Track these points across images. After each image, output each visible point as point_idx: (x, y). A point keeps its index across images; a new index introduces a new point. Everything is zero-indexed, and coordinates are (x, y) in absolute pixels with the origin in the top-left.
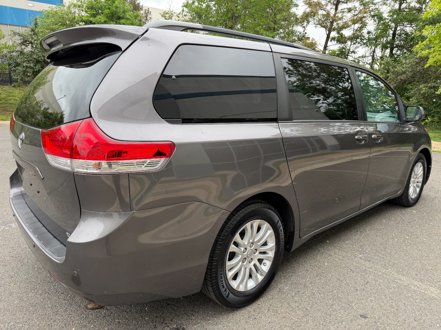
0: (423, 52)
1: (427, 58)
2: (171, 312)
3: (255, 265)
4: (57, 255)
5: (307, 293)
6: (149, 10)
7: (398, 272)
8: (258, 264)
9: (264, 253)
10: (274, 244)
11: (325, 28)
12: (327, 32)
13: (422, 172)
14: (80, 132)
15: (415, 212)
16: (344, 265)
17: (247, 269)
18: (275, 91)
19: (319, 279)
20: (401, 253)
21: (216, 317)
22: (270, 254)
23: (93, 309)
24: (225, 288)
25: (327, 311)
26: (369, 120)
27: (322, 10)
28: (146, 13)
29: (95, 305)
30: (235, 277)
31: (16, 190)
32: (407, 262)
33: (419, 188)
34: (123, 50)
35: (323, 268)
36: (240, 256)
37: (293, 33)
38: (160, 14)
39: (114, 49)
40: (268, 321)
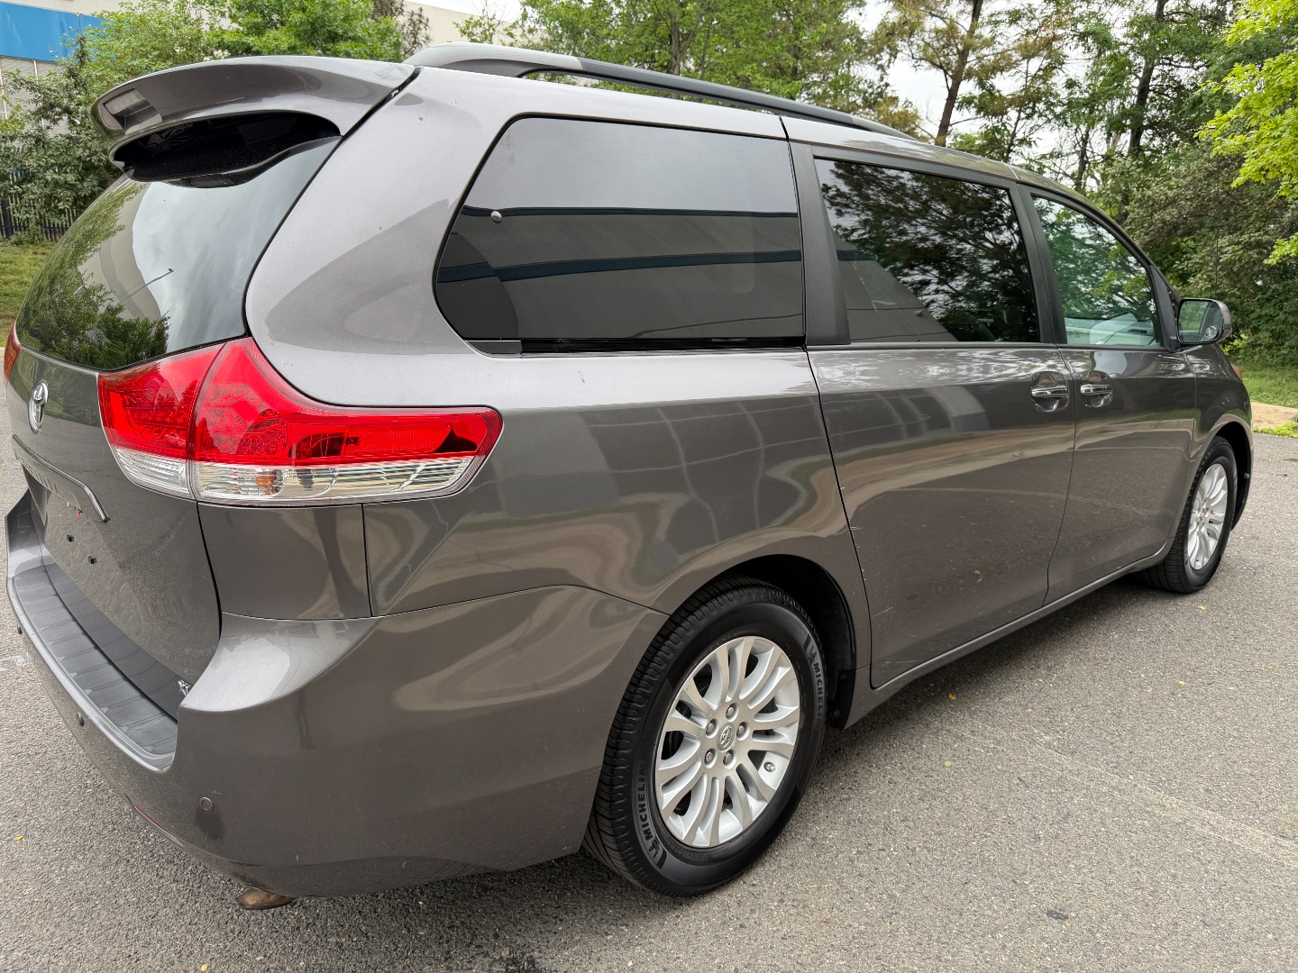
0: (1228, 142)
1: (1239, 159)
2: (494, 913)
3: (740, 770)
4: (151, 748)
5: (892, 849)
6: (424, 14)
7: (1156, 785)
8: (749, 766)
9: (768, 733)
10: (797, 707)
11: (942, 71)
12: (950, 82)
13: (1224, 493)
14: (216, 380)
15: (1204, 608)
16: (999, 767)
17: (717, 782)
18: (796, 256)
19: (927, 809)
20: (1164, 728)
21: (627, 925)
22: (786, 735)
23: (260, 907)
24: (652, 839)
25: (952, 900)
26: (1071, 341)
27: (933, 15)
28: (414, 23)
29: (269, 896)
30: (682, 807)
31: (25, 556)
32: (1183, 754)
33: (1215, 538)
34: (343, 133)
35: (938, 776)
36: (698, 745)
37: (847, 83)
38: (457, 25)
39: (314, 130)
40: (781, 934)
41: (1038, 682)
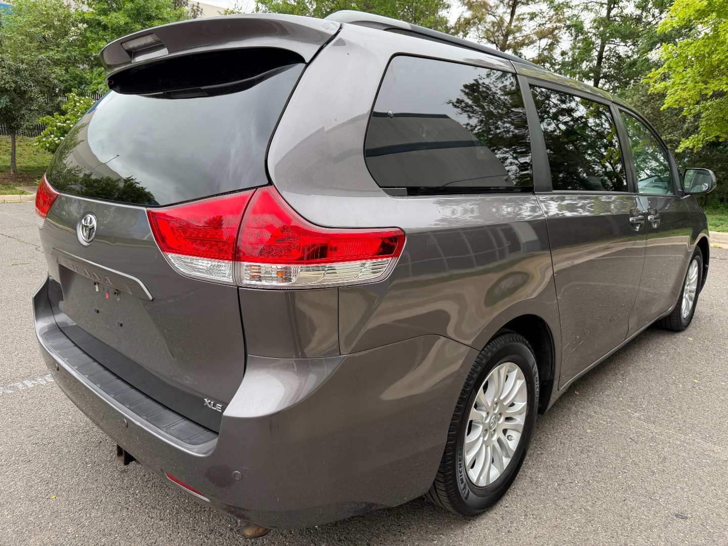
0: (657, 86)
1: (662, 96)
2: (363, 531)
3: (499, 440)
4: (188, 441)
5: (576, 482)
6: (200, 6)
7: (705, 439)
8: (502, 437)
9: (511, 419)
10: (525, 403)
13: (696, 276)
14: (254, 212)
15: (691, 339)
16: (617, 432)
17: (489, 448)
19: (587, 458)
20: (697, 407)
21: (443, 534)
22: (519, 419)
24: (464, 484)
25: (621, 510)
27: (489, 14)
28: (194, 11)
29: (258, 529)
31: (43, 324)
32: (712, 421)
33: (692, 300)
34: (307, 61)
35: (586, 438)
36: (481, 427)
40: (533, 535)
41: (619, 382)
